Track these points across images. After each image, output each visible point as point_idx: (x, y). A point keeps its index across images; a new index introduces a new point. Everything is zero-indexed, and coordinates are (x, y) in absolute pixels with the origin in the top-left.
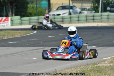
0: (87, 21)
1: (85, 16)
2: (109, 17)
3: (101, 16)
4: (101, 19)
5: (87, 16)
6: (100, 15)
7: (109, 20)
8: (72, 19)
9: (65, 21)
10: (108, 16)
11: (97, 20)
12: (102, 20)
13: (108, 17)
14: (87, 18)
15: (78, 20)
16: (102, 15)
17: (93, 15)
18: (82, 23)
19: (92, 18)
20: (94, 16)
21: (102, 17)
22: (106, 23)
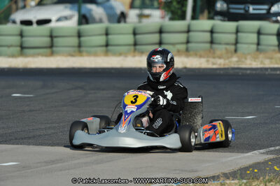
0: (138, 47)
1: (131, 31)
2: (215, 35)
3: (188, 31)
4: (188, 42)
5: (137, 32)
6: (186, 29)
7: (214, 46)
8: (82, 39)
9: (57, 47)
10: (212, 32)
11: (173, 44)
12: (190, 45)
13: (212, 37)
14: (138, 37)
15: (107, 45)
16: (192, 28)
17: (158, 29)
18: (120, 54)
19: (156, 38)
20: (161, 32)
21: (191, 34)
22: (201, 56)
